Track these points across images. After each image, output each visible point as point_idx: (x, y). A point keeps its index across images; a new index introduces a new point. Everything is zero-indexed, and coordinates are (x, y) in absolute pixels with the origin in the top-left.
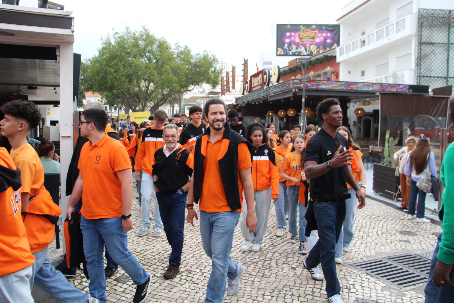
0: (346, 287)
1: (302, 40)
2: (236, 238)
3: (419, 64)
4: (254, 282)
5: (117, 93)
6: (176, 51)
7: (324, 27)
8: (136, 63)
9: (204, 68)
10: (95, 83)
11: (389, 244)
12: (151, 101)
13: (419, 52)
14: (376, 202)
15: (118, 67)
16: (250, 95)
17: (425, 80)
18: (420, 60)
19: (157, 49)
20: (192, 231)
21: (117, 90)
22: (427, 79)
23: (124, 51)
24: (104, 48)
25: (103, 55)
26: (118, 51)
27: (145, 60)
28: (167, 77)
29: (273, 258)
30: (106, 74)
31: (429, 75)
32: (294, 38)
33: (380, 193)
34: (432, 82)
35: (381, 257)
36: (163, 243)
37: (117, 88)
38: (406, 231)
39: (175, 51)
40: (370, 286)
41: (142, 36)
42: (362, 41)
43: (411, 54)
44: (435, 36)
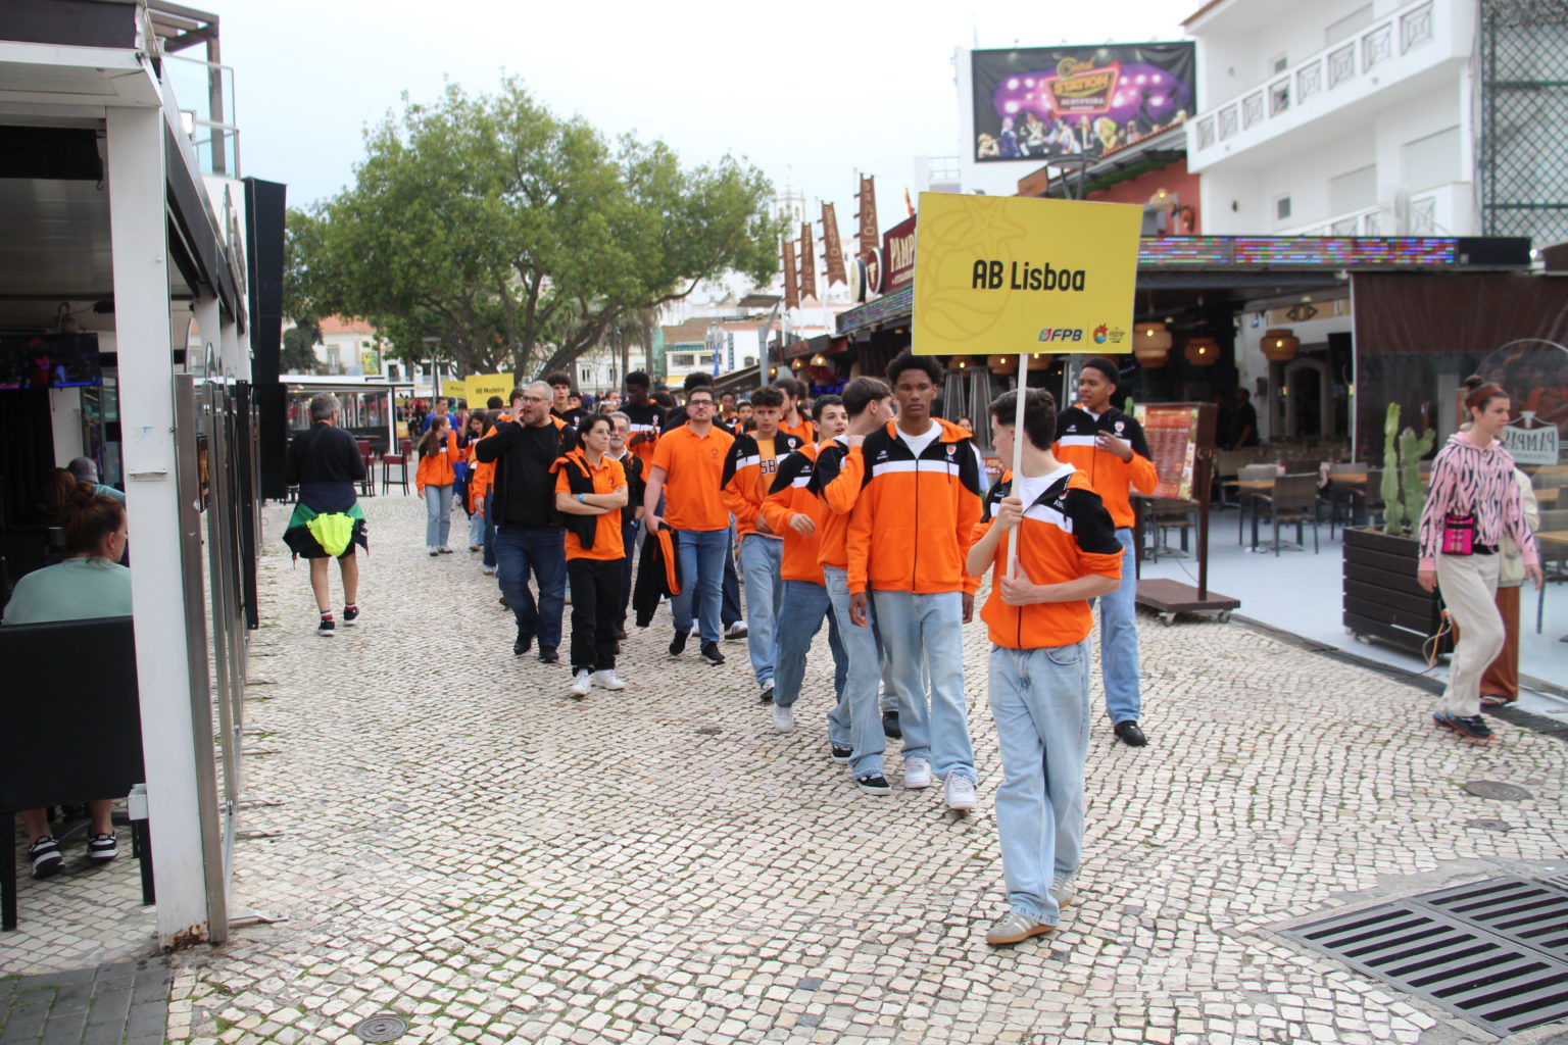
0: (1271, 1035)
1: (1064, 102)
2: (838, 834)
3: (1487, 163)
4: (905, 1023)
5: (428, 316)
6: (625, 163)
7: (1138, 56)
8: (489, 210)
9: (725, 216)
10: (349, 287)
11: (1428, 836)
12: (548, 338)
13: (1487, 117)
14: (1360, 670)
15: (426, 226)
16: (887, 300)
17: (1512, 218)
18: (1493, 146)
19: (560, 157)
20: (670, 814)
21: (427, 306)
22: (1518, 215)
23: (445, 168)
24: (374, 163)
25: (373, 188)
26: (425, 172)
27: (518, 199)
28: (597, 256)
29: (979, 914)
30: (384, 251)
31: (1525, 201)
32: (1035, 98)
33: (1373, 637)
34: (1539, 225)
35: (1401, 895)
36: (556, 864)
37: (426, 301)
38: (1485, 782)
39: (621, 163)
40: (1372, 1026)
41: (506, 115)
42: (1276, 95)
43: (1457, 127)
44: (1546, 58)
